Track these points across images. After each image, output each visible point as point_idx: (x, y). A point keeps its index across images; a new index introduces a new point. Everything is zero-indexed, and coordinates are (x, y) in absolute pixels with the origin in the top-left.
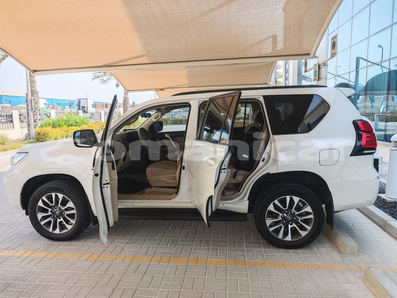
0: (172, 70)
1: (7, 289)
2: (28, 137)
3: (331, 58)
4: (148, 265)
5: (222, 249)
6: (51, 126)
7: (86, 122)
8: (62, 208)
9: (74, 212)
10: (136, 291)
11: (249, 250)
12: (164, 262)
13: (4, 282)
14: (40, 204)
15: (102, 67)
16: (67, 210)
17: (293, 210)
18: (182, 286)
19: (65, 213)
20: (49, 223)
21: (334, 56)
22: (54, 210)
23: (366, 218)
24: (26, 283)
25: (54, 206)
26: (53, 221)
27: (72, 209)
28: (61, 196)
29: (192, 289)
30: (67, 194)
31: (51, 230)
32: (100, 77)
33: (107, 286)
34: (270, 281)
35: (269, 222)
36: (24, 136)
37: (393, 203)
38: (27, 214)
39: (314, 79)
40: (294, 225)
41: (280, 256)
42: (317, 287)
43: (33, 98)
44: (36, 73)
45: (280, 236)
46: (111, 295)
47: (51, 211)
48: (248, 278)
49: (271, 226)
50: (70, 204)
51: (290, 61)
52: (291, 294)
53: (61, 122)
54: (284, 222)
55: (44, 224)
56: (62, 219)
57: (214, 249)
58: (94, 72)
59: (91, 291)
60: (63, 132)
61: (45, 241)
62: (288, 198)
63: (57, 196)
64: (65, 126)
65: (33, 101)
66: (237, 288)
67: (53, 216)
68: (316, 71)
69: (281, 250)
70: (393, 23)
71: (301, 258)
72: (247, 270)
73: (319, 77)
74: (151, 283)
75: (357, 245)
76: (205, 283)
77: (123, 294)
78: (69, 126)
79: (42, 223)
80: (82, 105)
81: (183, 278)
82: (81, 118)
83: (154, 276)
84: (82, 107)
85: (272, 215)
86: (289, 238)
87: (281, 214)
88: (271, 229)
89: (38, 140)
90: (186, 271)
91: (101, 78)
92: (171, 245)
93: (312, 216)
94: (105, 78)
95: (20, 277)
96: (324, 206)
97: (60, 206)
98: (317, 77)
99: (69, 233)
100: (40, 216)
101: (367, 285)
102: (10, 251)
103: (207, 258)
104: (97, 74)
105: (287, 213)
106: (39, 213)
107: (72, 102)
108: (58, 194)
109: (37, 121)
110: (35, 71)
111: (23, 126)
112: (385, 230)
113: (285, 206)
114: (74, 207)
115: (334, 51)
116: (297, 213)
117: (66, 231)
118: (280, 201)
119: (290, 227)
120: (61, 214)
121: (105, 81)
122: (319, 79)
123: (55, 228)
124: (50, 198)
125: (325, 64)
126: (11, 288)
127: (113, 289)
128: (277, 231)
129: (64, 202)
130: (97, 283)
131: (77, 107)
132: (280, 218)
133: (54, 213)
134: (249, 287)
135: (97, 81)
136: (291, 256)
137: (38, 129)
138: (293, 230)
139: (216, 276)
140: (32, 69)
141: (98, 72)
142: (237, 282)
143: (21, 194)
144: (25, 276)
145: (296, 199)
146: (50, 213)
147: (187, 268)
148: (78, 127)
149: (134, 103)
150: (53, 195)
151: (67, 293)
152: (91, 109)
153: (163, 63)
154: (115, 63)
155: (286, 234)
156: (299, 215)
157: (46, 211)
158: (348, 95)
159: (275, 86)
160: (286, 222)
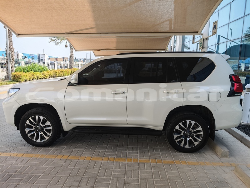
0: (107, 38)
1: (10, 178)
2: (7, 78)
3: (213, 35)
4: (101, 163)
5: (146, 153)
6: (22, 71)
7: (45, 69)
8: (42, 125)
9: (51, 128)
10: (96, 179)
11: (163, 154)
12: (111, 161)
13: (8, 173)
14: (28, 122)
15: (64, 34)
16: (45, 127)
17: (191, 129)
18: (125, 176)
19: (44, 129)
20: (33, 135)
21: (215, 34)
22: (37, 127)
23: (230, 135)
24: (22, 174)
25: (37, 124)
26: (36, 134)
27: (49, 126)
28: (42, 118)
29: (132, 178)
30: (46, 116)
31: (34, 140)
32: (54, 40)
33: (77, 176)
34: (179, 172)
35: (175, 136)
36: (4, 77)
37: (245, 126)
38: (18, 129)
39: (199, 48)
40: (191, 138)
41: (182, 157)
42: (208, 177)
43: (11, 52)
44: (20, 36)
45: (182, 145)
46: (80, 182)
47: (35, 128)
48: (165, 171)
49: (177, 139)
50: (48, 123)
51: (177, 36)
52: (193, 180)
53: (29, 69)
54: (185, 136)
55: (30, 136)
56: (42, 133)
57: (141, 153)
58: (51, 37)
59: (67, 179)
60: (30, 76)
61: (30, 147)
62: (188, 122)
63: (39, 118)
64: (32, 71)
65: (11, 54)
66: (160, 177)
67: (36, 130)
68: (201, 43)
69: (182, 154)
70: (245, 15)
71: (195, 158)
72: (163, 166)
73: (203, 47)
74: (105, 174)
75: (228, 151)
76: (139, 174)
77: (88, 181)
78: (34, 72)
79: (29, 135)
80: (41, 58)
81: (124, 171)
82: (42, 67)
83: (106, 170)
84: (41, 59)
85: (177, 132)
86: (187, 146)
87: (183, 132)
88: (177, 141)
89: (14, 80)
90: (126, 166)
91: (56, 41)
92: (113, 150)
93: (202, 133)
94: (58, 41)
95: (18, 170)
96: (209, 127)
97: (41, 124)
98: (202, 47)
99: (47, 142)
100: (27, 130)
101: (237, 175)
102: (8, 153)
103: (138, 158)
104: (53, 38)
105: (187, 131)
106: (27, 129)
107: (33, 56)
108: (40, 116)
109: (13, 68)
110: (19, 34)
111: (3, 70)
112: (242, 142)
113: (186, 126)
114: (51, 125)
115: (214, 31)
116: (193, 131)
117: (45, 140)
118: (183, 124)
119: (188, 139)
120: (42, 130)
121: (58, 43)
122: (203, 48)
123: (37, 138)
124: (34, 119)
125: (207, 39)
126: (13, 177)
127: (81, 178)
128: (180, 142)
129: (44, 122)
130: (70, 174)
131: (38, 60)
132: (182, 134)
133: (36, 129)
134: (166, 176)
135: (53, 43)
136: (189, 157)
137: (14, 73)
138: (190, 141)
139: (145, 170)
140: (17, 33)
141: (53, 37)
142: (159, 173)
143: (15, 116)
144: (21, 169)
145: (193, 123)
146: (34, 129)
147: (126, 165)
148: (40, 73)
149: (75, 58)
150: (37, 117)
151: (51, 181)
152: (47, 61)
153: (105, 33)
154: (74, 31)
155: (185, 144)
156: (194, 132)
157: (31, 127)
158: (226, 59)
159: (170, 51)
160: (186, 136)
